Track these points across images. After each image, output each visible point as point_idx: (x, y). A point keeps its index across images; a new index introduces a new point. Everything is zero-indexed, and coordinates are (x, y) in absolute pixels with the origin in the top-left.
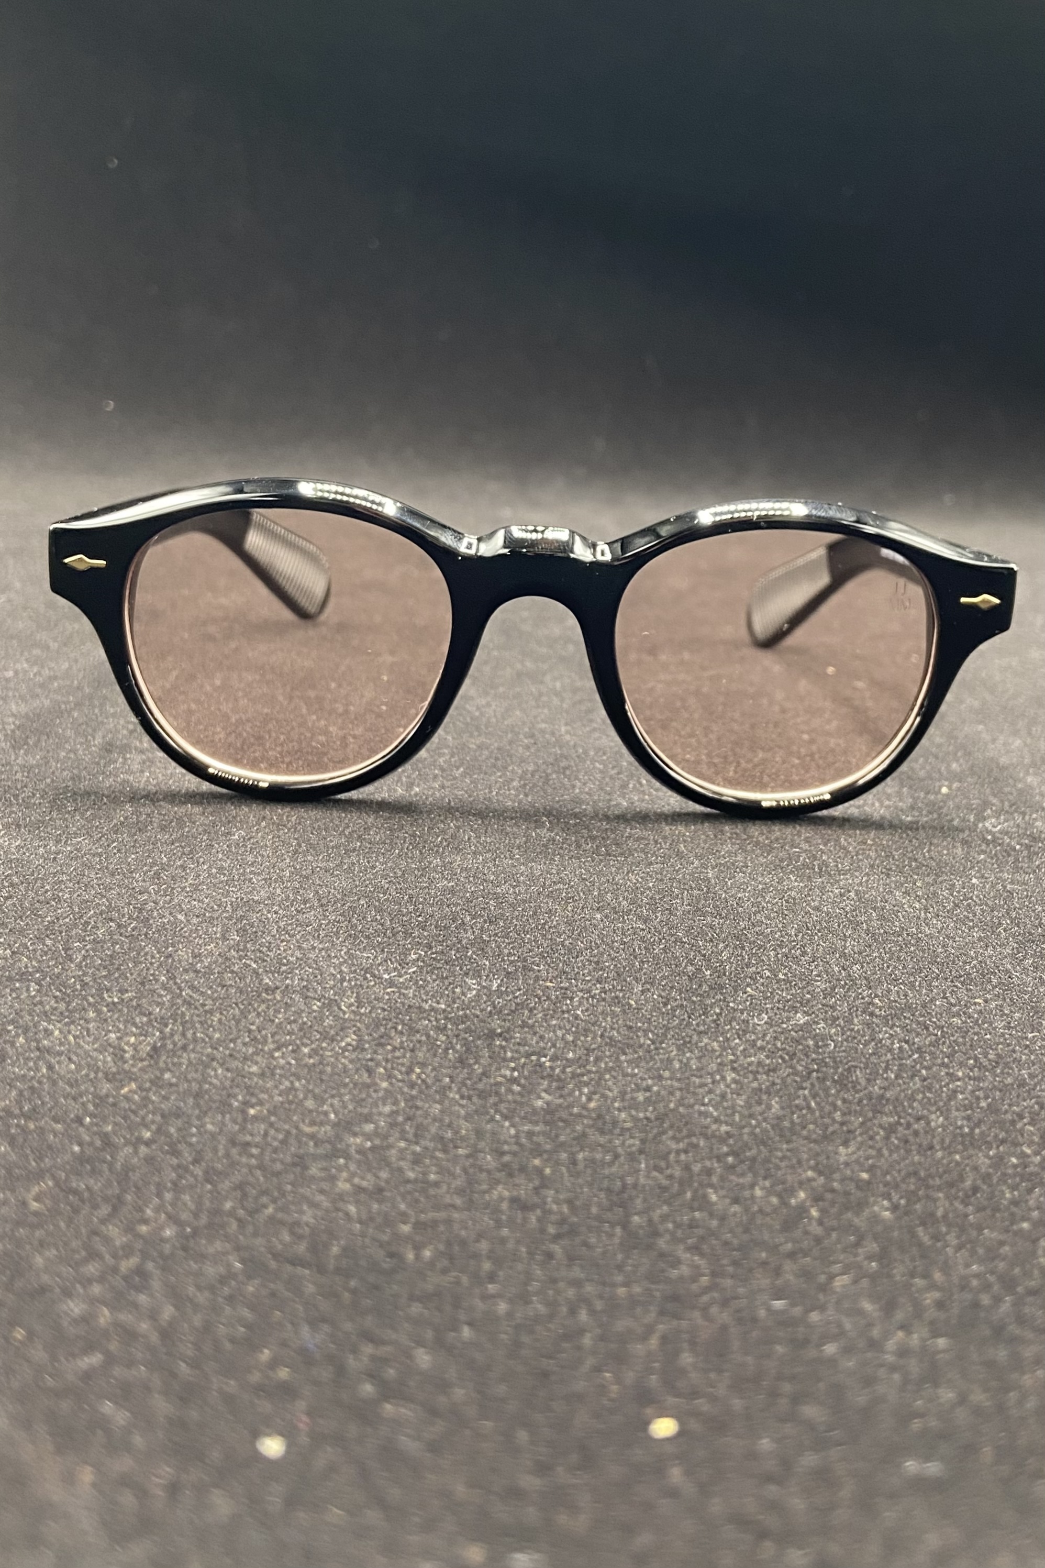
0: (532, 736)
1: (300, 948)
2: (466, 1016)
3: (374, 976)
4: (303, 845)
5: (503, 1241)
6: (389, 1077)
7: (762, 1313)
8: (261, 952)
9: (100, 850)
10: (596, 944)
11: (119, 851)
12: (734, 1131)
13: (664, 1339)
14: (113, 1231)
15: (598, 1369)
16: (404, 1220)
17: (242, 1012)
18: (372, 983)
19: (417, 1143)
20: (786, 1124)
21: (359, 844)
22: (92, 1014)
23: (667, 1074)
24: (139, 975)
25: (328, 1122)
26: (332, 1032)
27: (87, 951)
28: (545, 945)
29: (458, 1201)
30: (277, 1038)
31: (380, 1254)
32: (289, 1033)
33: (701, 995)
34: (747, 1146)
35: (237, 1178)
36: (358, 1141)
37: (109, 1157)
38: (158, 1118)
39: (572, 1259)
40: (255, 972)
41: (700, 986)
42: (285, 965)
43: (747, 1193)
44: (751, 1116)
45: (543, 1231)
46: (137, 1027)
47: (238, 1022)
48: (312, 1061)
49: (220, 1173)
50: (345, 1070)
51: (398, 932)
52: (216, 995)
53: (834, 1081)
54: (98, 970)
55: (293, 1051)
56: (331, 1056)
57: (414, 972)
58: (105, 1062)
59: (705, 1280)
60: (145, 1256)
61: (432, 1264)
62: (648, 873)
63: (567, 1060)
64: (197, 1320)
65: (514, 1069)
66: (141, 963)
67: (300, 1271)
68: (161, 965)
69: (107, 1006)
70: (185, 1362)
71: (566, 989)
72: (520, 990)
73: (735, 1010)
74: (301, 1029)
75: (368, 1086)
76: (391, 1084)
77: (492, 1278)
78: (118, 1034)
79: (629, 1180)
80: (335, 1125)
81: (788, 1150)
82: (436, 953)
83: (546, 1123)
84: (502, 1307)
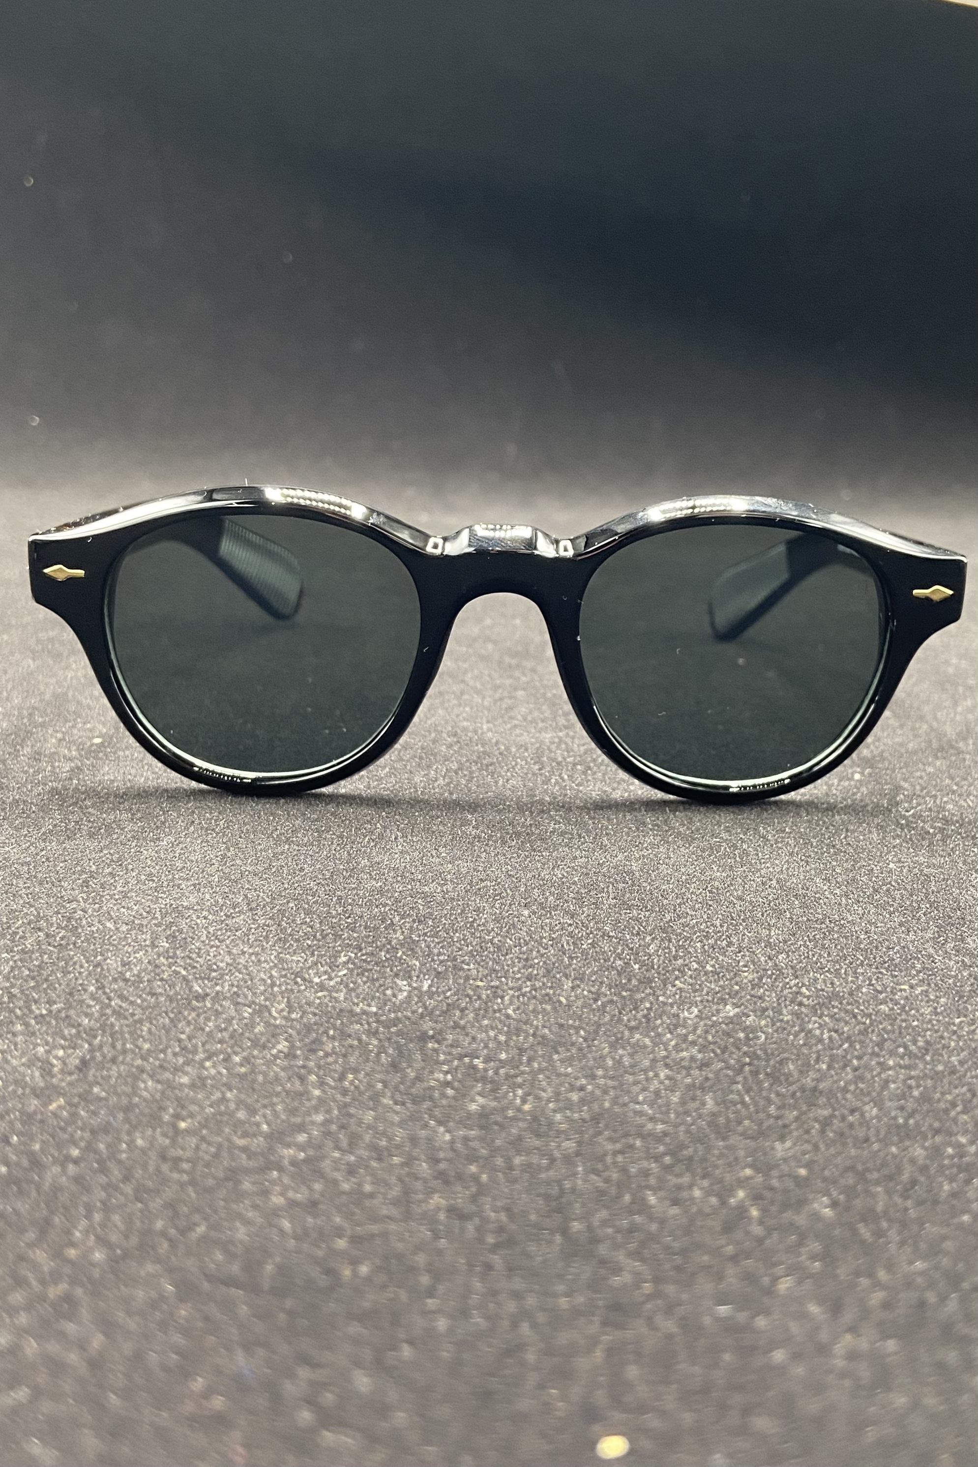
0: (455, 735)
1: (229, 953)
2: (398, 1018)
3: (304, 980)
4: (232, 849)
5: (440, 1253)
6: (322, 1084)
7: (707, 1320)
8: (190, 958)
9: (28, 859)
10: (525, 941)
11: (47, 859)
12: (671, 1130)
13: (610, 1352)
14: (40, 1256)
15: (542, 1386)
16: (339, 1232)
17: (172, 1020)
18: (303, 987)
19: (351, 1153)
20: (722, 1120)
21: (287, 846)
22: (19, 1027)
23: (600, 1072)
24: (68, 985)
25: (261, 1133)
26: (264, 1039)
27: (15, 961)
28: (474, 943)
29: (394, 1212)
30: (207, 1047)
31: (315, 1272)
32: (221, 1042)
33: (630, 990)
34: (682, 1146)
35: (169, 1194)
36: (291, 1151)
37: (36, 1178)
38: (87, 1135)
39: (511, 1270)
40: (185, 978)
41: (629, 980)
42: (215, 971)
43: (685, 1194)
44: (687, 1113)
45: (481, 1240)
46: (65, 1040)
47: (168, 1031)
48: (243, 1070)
49: (151, 1191)
50: (277, 1078)
51: (327, 935)
52: (145, 1004)
53: (767, 1074)
54: (26, 981)
55: (225, 1060)
56: (263, 1064)
57: (345, 975)
58: (32, 1077)
59: (647, 1287)
60: (73, 1282)
61: (368, 1279)
62: (573, 867)
63: (500, 1061)
64: (128, 1348)
65: (447, 1073)
66: (69, 973)
67: (233, 1291)
68: (90, 974)
69: (36, 1017)
70: (115, 1394)
71: (497, 987)
72: (450, 990)
73: (665, 1004)
74: (232, 1037)
75: (301, 1095)
76: (324, 1091)
77: (430, 1292)
78: (47, 1048)
79: (567, 1185)
80: (268, 1137)
81: (726, 1147)
82: (366, 954)
83: (482, 1128)
84: (442, 1324)
